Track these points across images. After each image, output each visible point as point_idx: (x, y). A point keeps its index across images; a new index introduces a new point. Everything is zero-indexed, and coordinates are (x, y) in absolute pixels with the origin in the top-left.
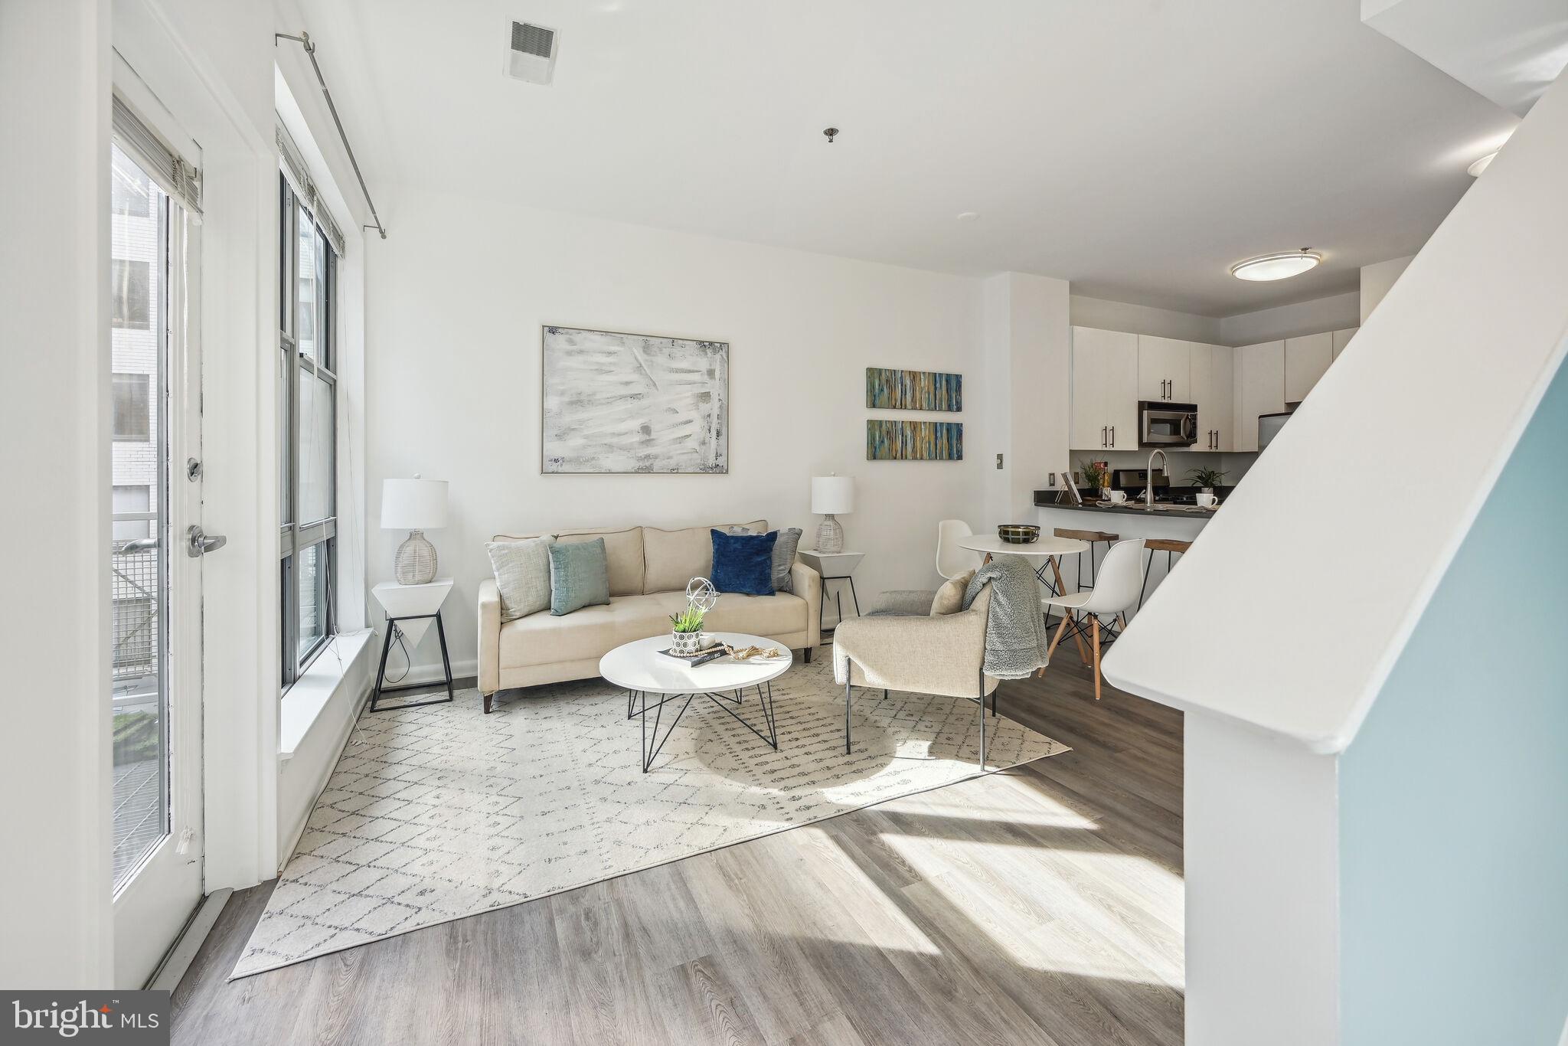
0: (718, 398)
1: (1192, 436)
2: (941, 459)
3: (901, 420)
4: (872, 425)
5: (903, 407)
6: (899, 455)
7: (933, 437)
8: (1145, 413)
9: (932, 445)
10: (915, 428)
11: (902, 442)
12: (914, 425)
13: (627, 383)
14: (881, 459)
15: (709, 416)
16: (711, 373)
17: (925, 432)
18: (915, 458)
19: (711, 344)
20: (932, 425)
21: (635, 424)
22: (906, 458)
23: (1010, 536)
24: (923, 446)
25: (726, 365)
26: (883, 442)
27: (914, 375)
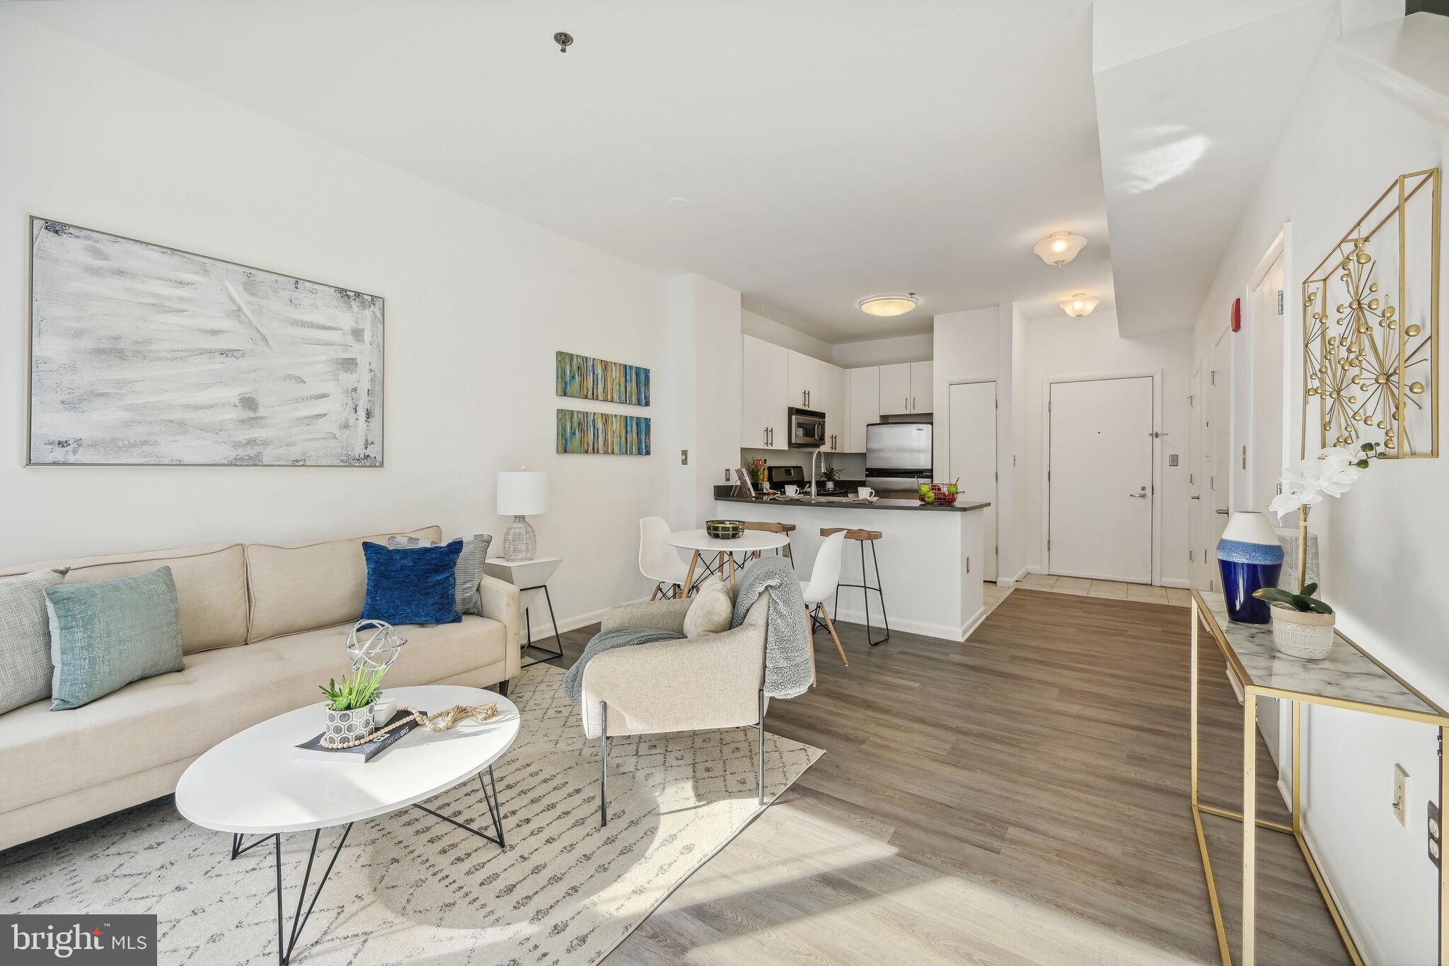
0: (368, 367)
1: (822, 439)
2: (631, 454)
3: (593, 411)
4: (563, 415)
5: (594, 397)
6: (591, 448)
7: (624, 431)
8: (794, 417)
9: (623, 439)
10: (606, 421)
11: (594, 435)
12: (606, 418)
13: (214, 332)
14: (572, 452)
15: (355, 390)
16: (357, 334)
17: (616, 426)
18: (606, 453)
19: (358, 295)
20: (623, 418)
21: (232, 394)
22: (598, 452)
23: (720, 533)
24: (614, 441)
25: (380, 326)
26: (574, 434)
27: (606, 365)
